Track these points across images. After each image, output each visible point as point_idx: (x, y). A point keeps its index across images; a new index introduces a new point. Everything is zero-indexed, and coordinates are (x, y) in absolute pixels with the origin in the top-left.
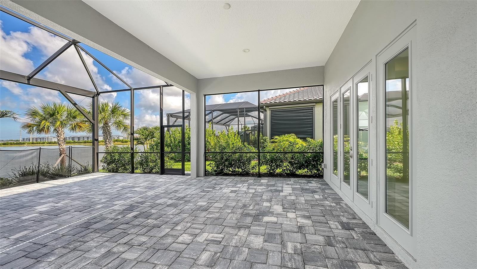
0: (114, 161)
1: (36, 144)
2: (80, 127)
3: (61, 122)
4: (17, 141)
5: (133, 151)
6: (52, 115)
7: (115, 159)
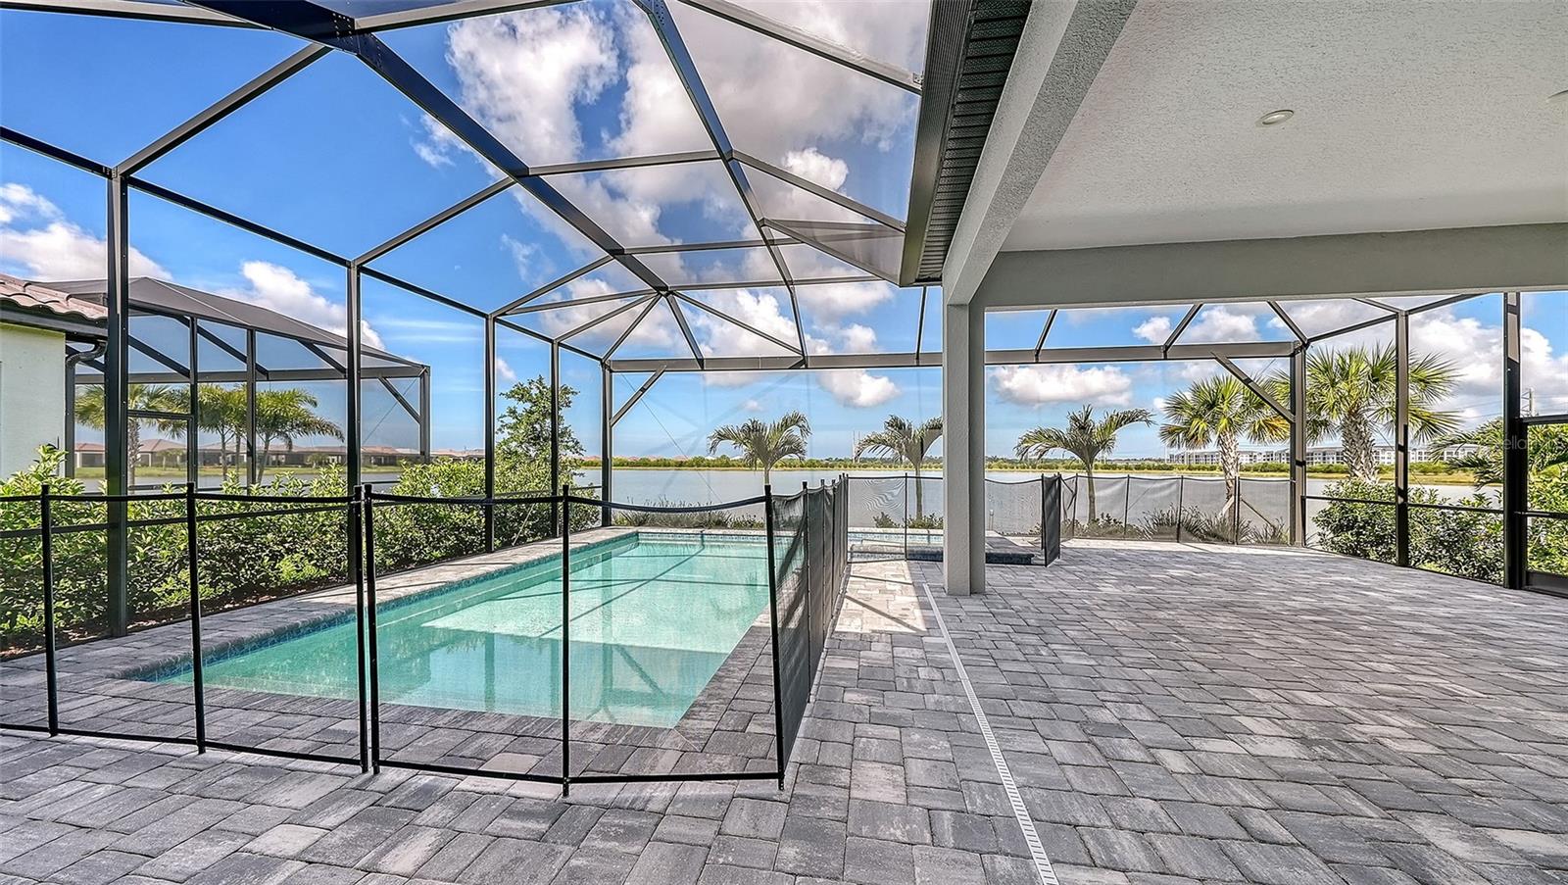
0: (1353, 524)
1: (1195, 469)
2: (1275, 427)
3: (1229, 419)
4: (1160, 460)
5: (1406, 499)
6: (1211, 405)
7: (1356, 521)
